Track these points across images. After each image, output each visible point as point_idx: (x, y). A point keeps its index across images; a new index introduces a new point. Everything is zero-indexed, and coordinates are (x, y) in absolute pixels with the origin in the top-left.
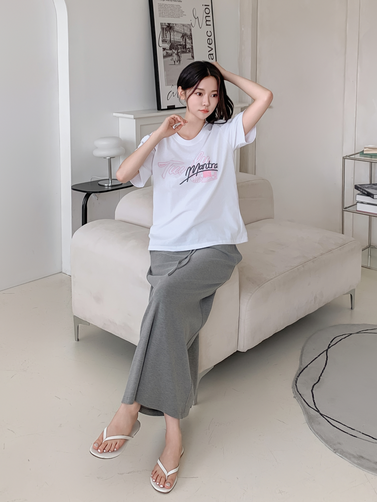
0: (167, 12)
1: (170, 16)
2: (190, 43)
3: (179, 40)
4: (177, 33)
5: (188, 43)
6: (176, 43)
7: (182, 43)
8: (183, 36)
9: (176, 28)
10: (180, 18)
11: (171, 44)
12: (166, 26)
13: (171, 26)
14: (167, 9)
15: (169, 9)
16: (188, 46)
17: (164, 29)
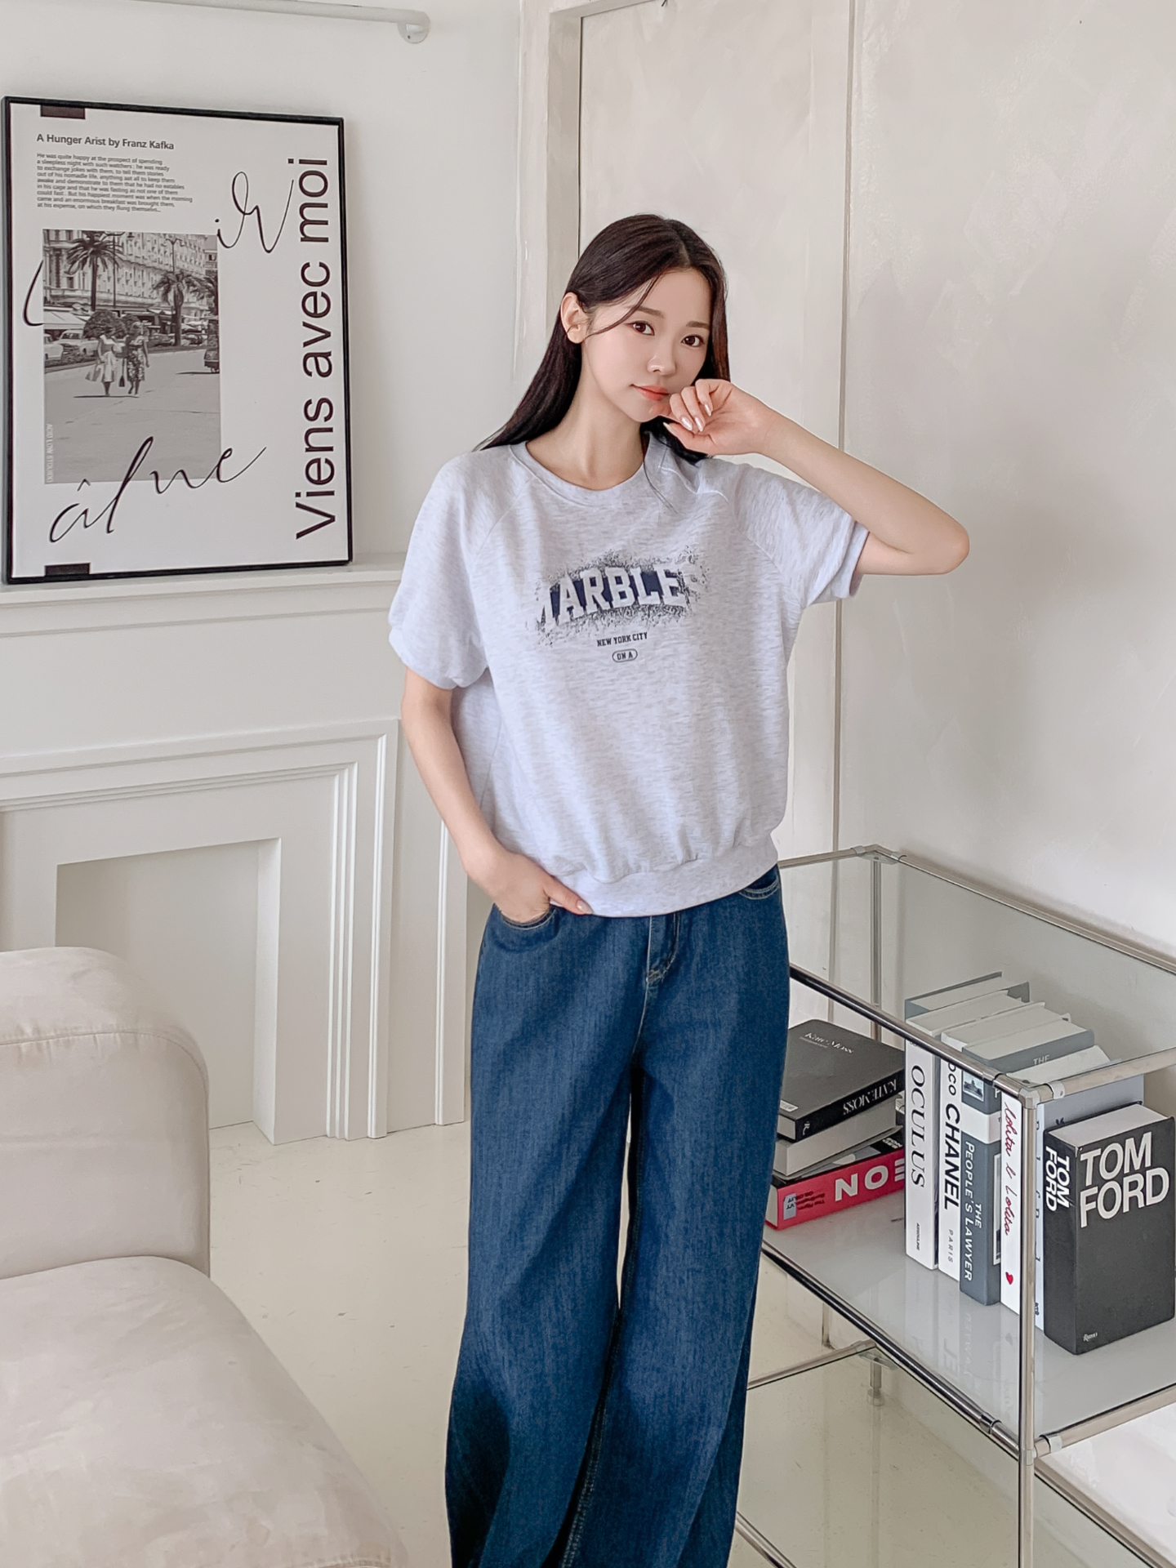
0: (84, 185)
1: (103, 205)
2: (202, 311)
3: (143, 297)
4: (131, 272)
5: (194, 312)
6: (121, 309)
7: (158, 312)
8: (166, 283)
9: (131, 251)
10: (155, 210)
11: (98, 314)
12: (77, 244)
13: (102, 243)
14: (86, 176)
15: (99, 177)
16: (193, 323)
17: (63, 253)
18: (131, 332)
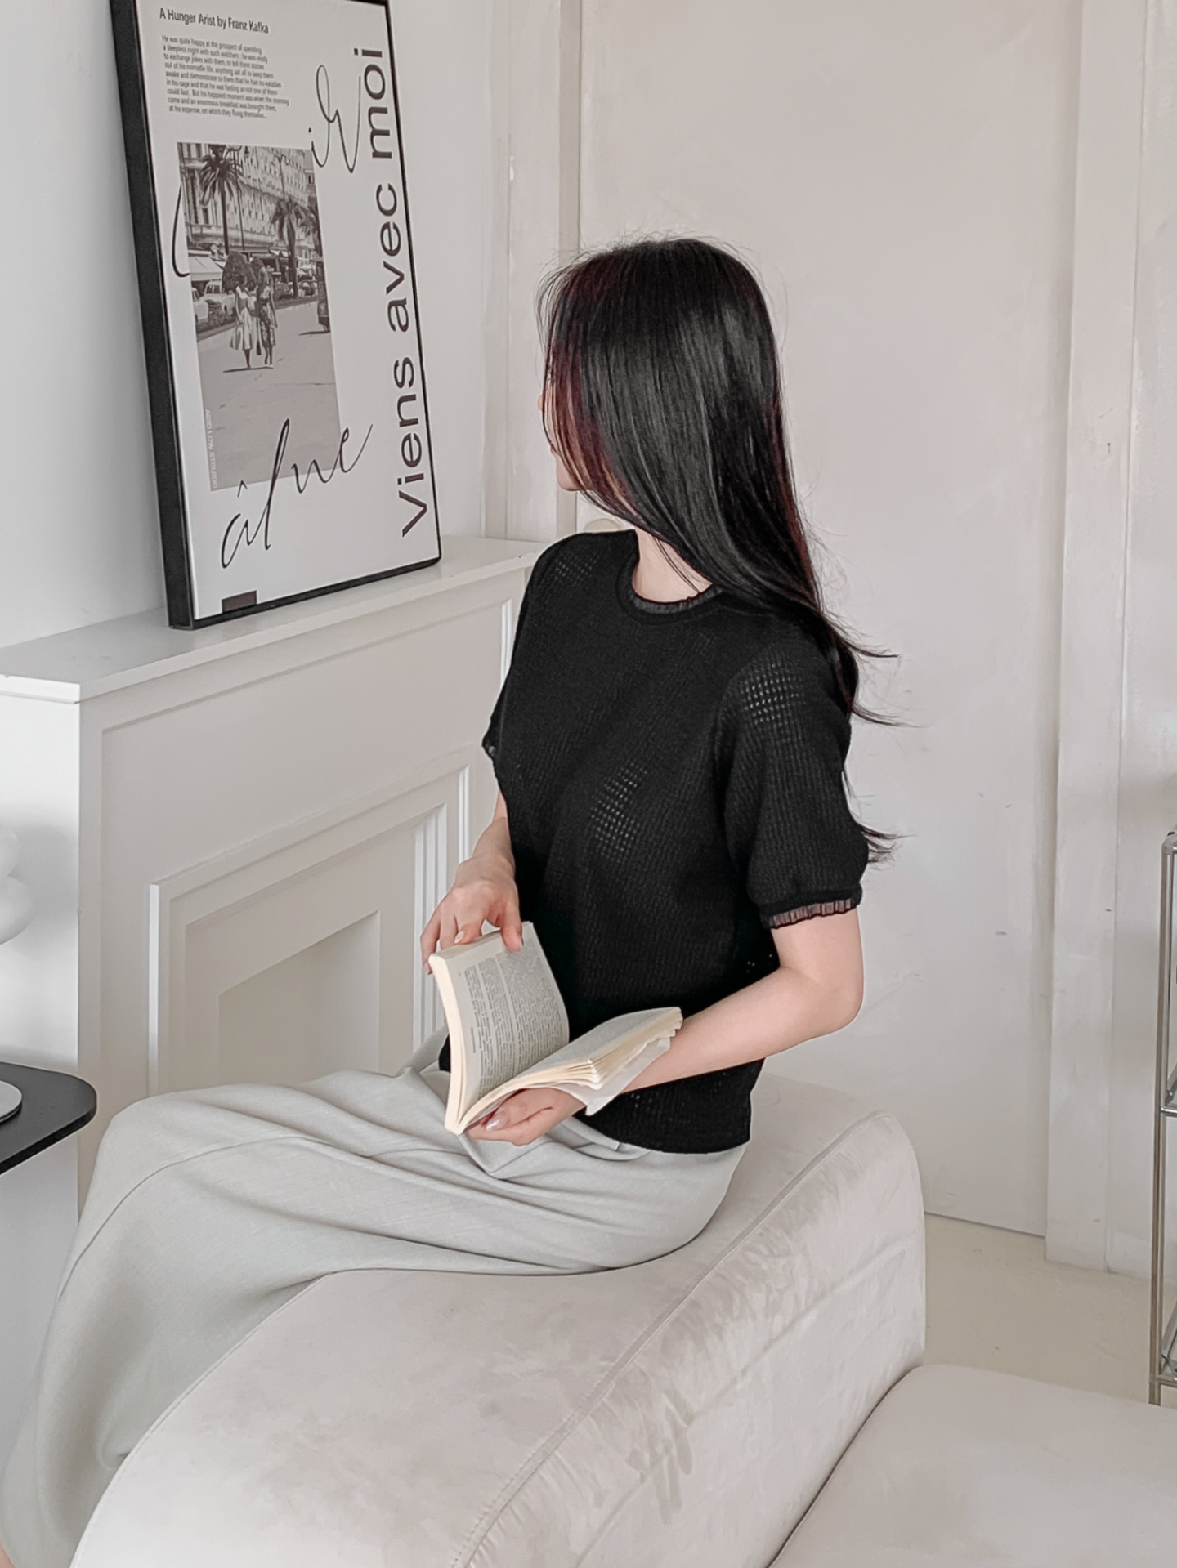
0: (205, 82)
1: (221, 108)
2: (310, 249)
3: (265, 235)
4: (252, 200)
5: (304, 252)
6: (248, 251)
7: (277, 253)
8: (279, 215)
9: (249, 171)
10: (261, 116)
11: (231, 259)
12: (205, 163)
13: (226, 161)
14: (204, 69)
15: (214, 70)
16: (305, 267)
17: (197, 175)
18: (260, 281)
